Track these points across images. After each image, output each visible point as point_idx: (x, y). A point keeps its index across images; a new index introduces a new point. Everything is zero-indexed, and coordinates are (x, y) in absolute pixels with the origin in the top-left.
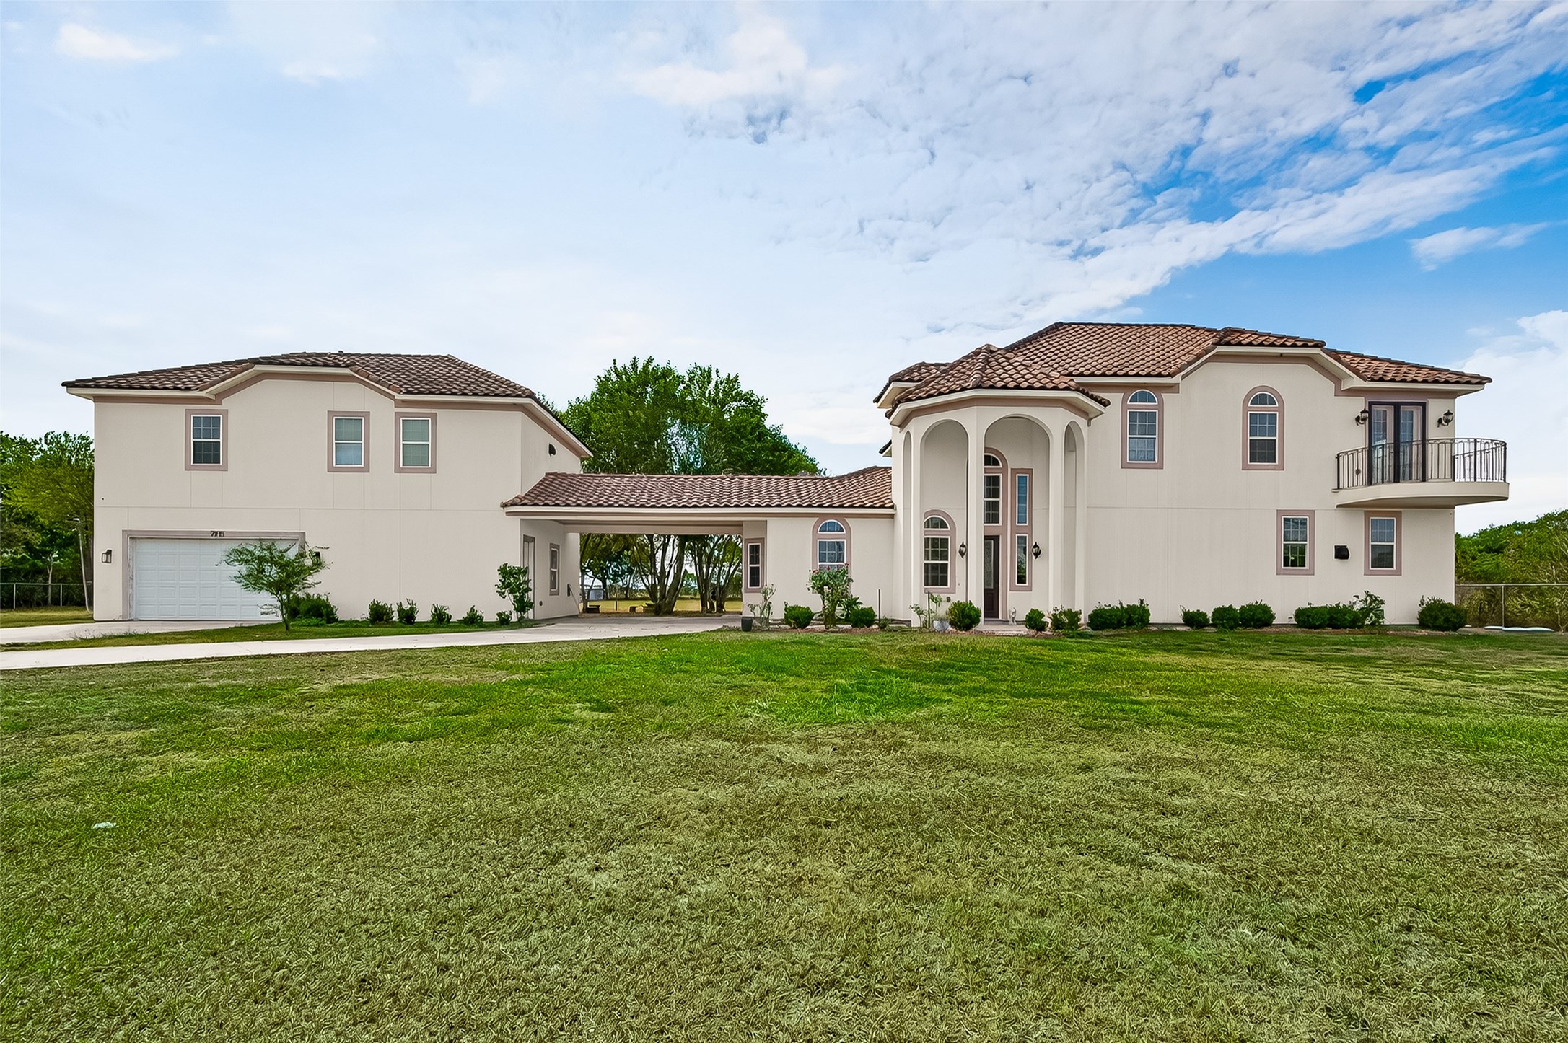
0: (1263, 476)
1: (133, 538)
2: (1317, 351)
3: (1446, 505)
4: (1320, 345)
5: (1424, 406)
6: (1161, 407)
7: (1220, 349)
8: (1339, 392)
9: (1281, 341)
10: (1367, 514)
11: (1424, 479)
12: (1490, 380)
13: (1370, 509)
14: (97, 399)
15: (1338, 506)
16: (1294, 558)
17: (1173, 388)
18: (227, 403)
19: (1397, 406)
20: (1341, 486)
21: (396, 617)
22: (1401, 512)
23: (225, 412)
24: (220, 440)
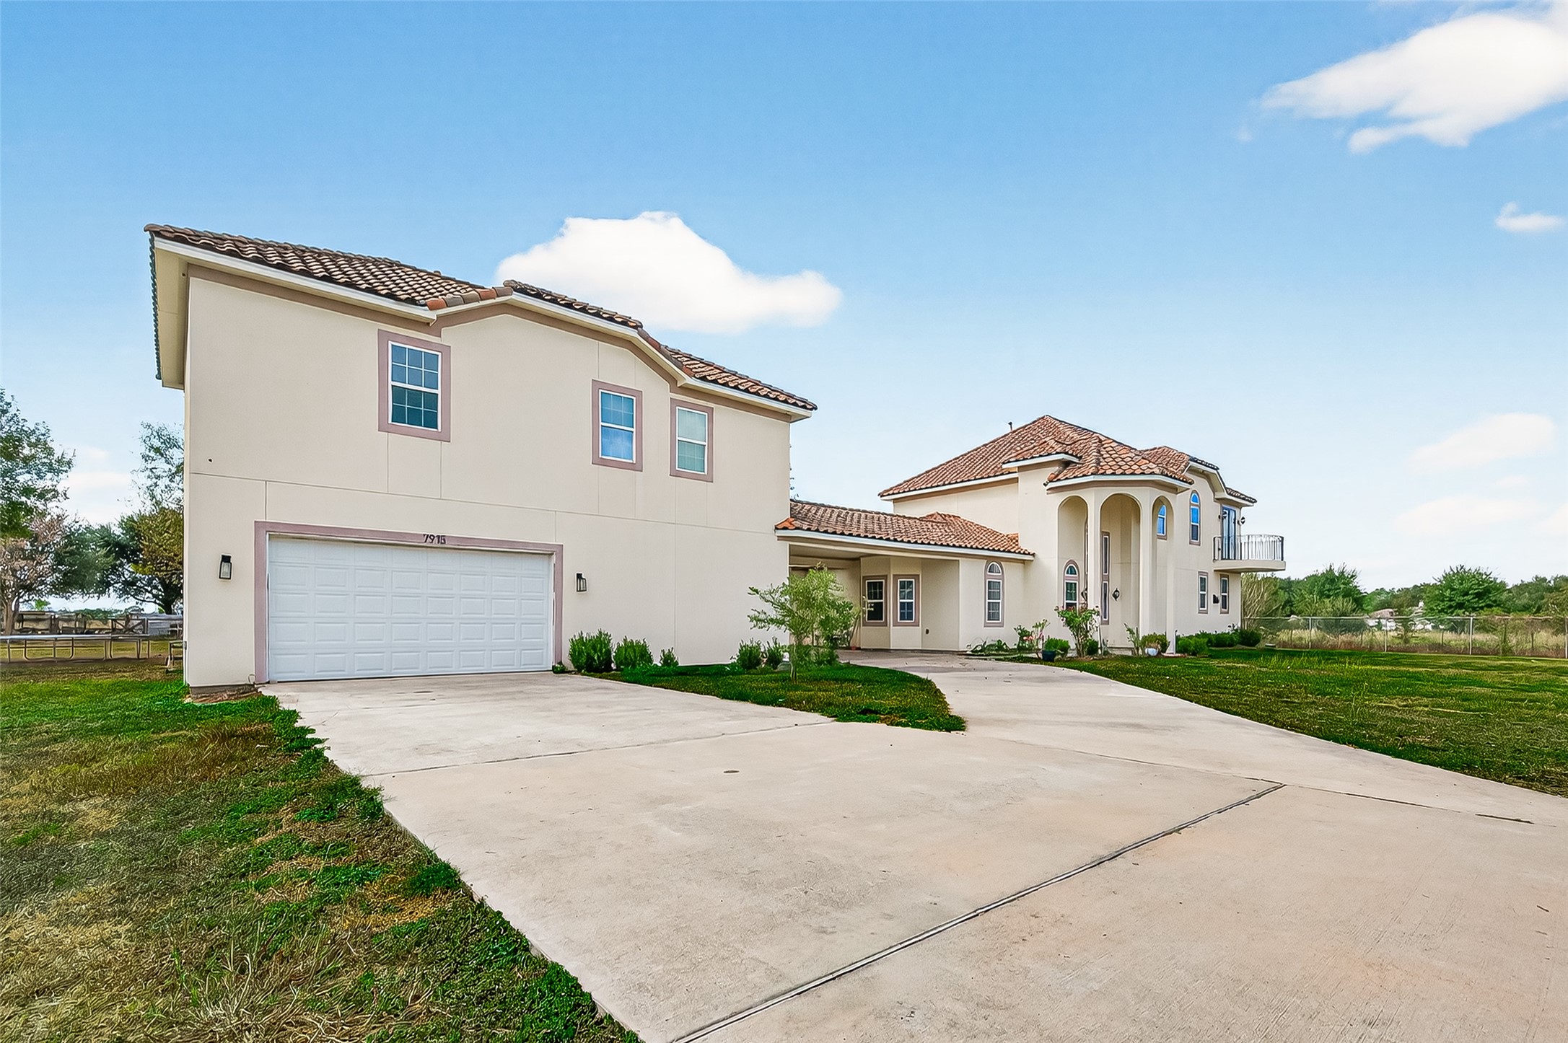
0: (1195, 549)
1: (273, 533)
2: (1215, 472)
3: (1239, 572)
5: (1236, 511)
7: (1192, 464)
8: (1216, 499)
10: (1222, 576)
11: (1234, 557)
12: (1256, 501)
13: (1222, 573)
15: (1215, 571)
16: (1202, 602)
18: (449, 335)
20: (1215, 558)
22: (1229, 576)
23: (446, 350)
24: (438, 392)
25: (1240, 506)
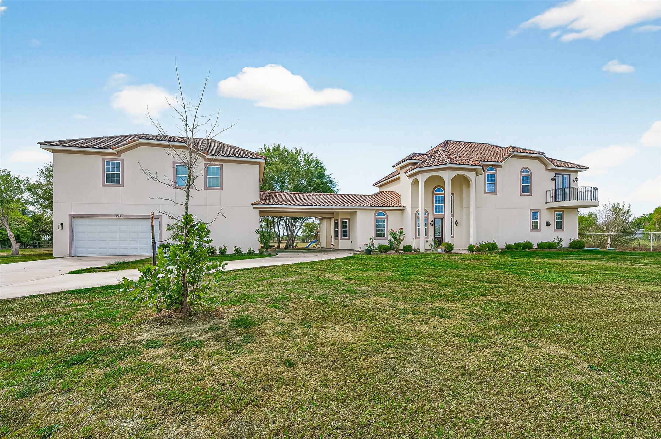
0: (526, 198)
1: (74, 217)
2: (542, 156)
3: (575, 208)
4: (543, 154)
5: (570, 175)
6: (496, 173)
7: (515, 153)
8: (547, 170)
9: (530, 152)
10: (555, 211)
11: (570, 200)
12: (588, 168)
13: (555, 209)
14: (54, 151)
15: (547, 208)
16: (535, 226)
17: (500, 166)
18: (123, 156)
19: (563, 175)
20: (548, 202)
21: (218, 252)
22: (563, 210)
23: (122, 160)
24: (120, 173)
25: (576, 172)
